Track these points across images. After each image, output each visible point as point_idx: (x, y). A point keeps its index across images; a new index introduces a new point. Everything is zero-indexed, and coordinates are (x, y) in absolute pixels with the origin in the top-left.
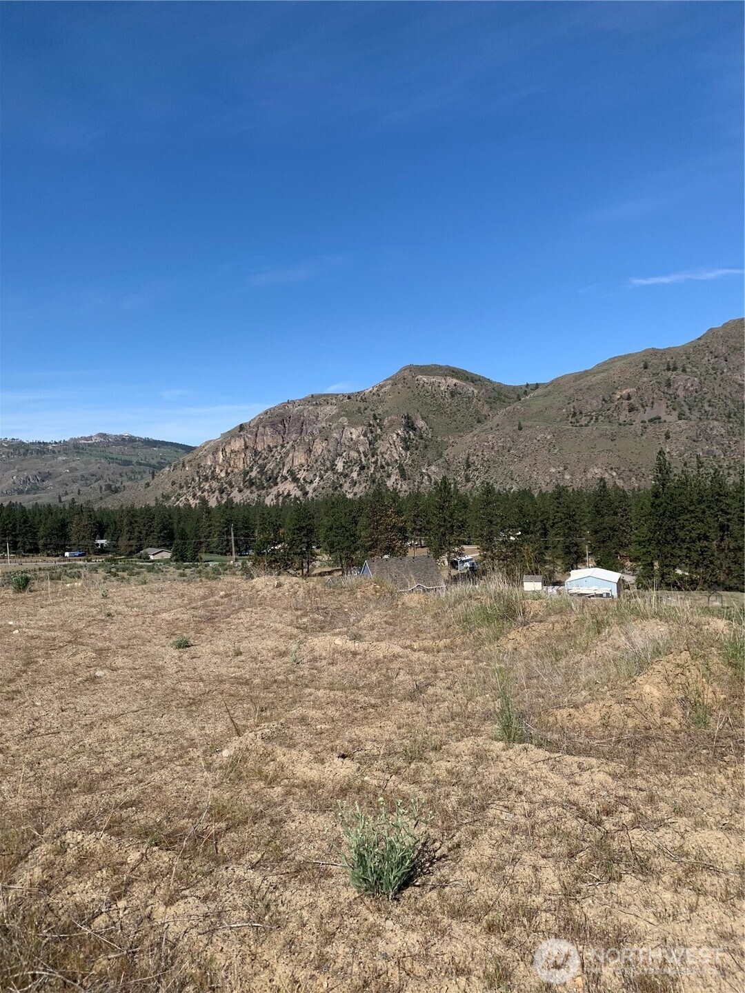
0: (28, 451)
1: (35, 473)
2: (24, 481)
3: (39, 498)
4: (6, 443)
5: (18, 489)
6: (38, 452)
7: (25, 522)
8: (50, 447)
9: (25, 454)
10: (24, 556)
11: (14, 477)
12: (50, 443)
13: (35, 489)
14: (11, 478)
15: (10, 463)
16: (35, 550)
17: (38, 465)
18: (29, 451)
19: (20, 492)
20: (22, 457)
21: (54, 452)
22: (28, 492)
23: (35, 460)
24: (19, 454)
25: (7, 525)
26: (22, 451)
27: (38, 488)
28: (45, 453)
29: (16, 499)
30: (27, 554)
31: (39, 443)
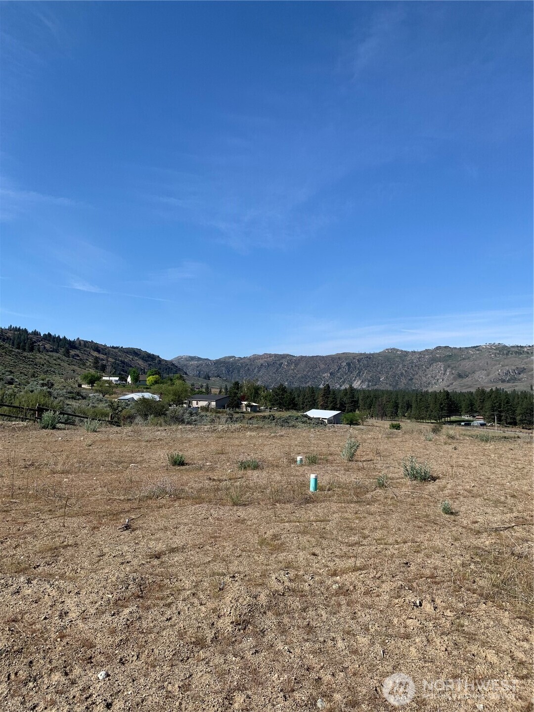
0: (509, 352)
1: (513, 368)
2: (506, 373)
3: (516, 386)
4: (494, 347)
5: (502, 379)
6: (516, 353)
7: (507, 403)
8: (525, 349)
9: (507, 354)
10: (506, 426)
11: (499, 371)
12: (525, 347)
13: (513, 380)
14: (497, 371)
15: (497, 361)
16: (514, 423)
17: (517, 362)
18: (511, 352)
19: (503, 381)
20: (505, 356)
21: (528, 353)
22: (508, 381)
23: (514, 359)
24: (503, 354)
25: (495, 403)
26: (505, 352)
27: (516, 379)
28: (521, 354)
29: (501, 386)
30: (508, 425)
31: (518, 346)
